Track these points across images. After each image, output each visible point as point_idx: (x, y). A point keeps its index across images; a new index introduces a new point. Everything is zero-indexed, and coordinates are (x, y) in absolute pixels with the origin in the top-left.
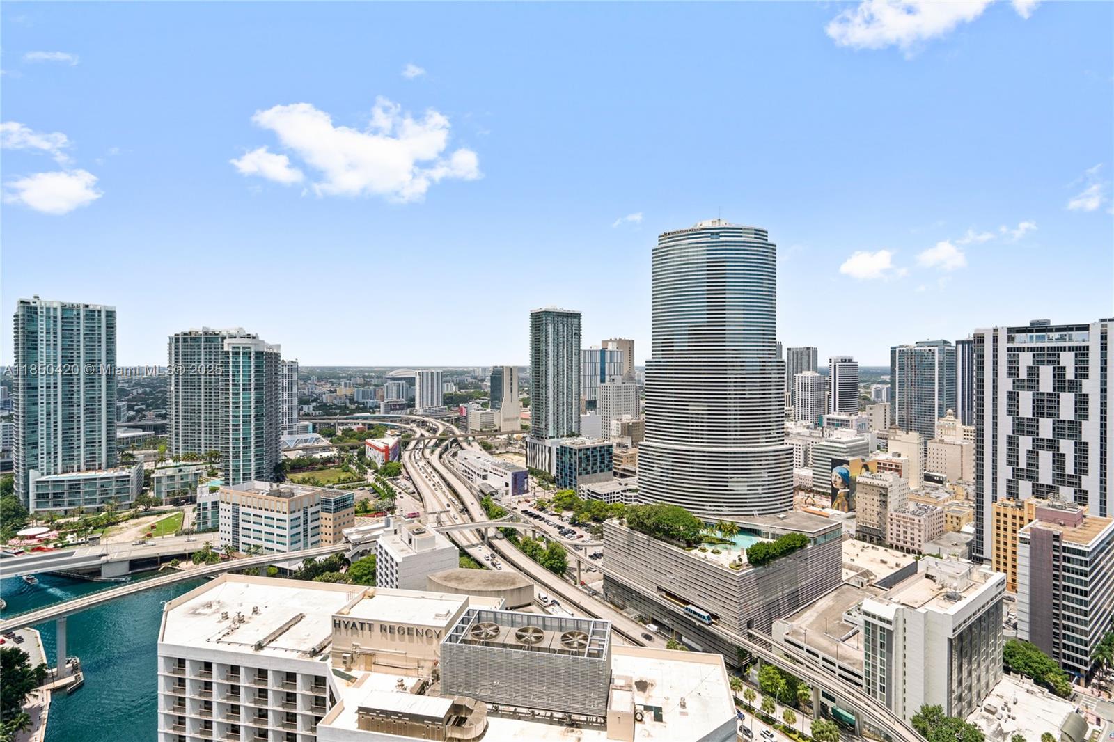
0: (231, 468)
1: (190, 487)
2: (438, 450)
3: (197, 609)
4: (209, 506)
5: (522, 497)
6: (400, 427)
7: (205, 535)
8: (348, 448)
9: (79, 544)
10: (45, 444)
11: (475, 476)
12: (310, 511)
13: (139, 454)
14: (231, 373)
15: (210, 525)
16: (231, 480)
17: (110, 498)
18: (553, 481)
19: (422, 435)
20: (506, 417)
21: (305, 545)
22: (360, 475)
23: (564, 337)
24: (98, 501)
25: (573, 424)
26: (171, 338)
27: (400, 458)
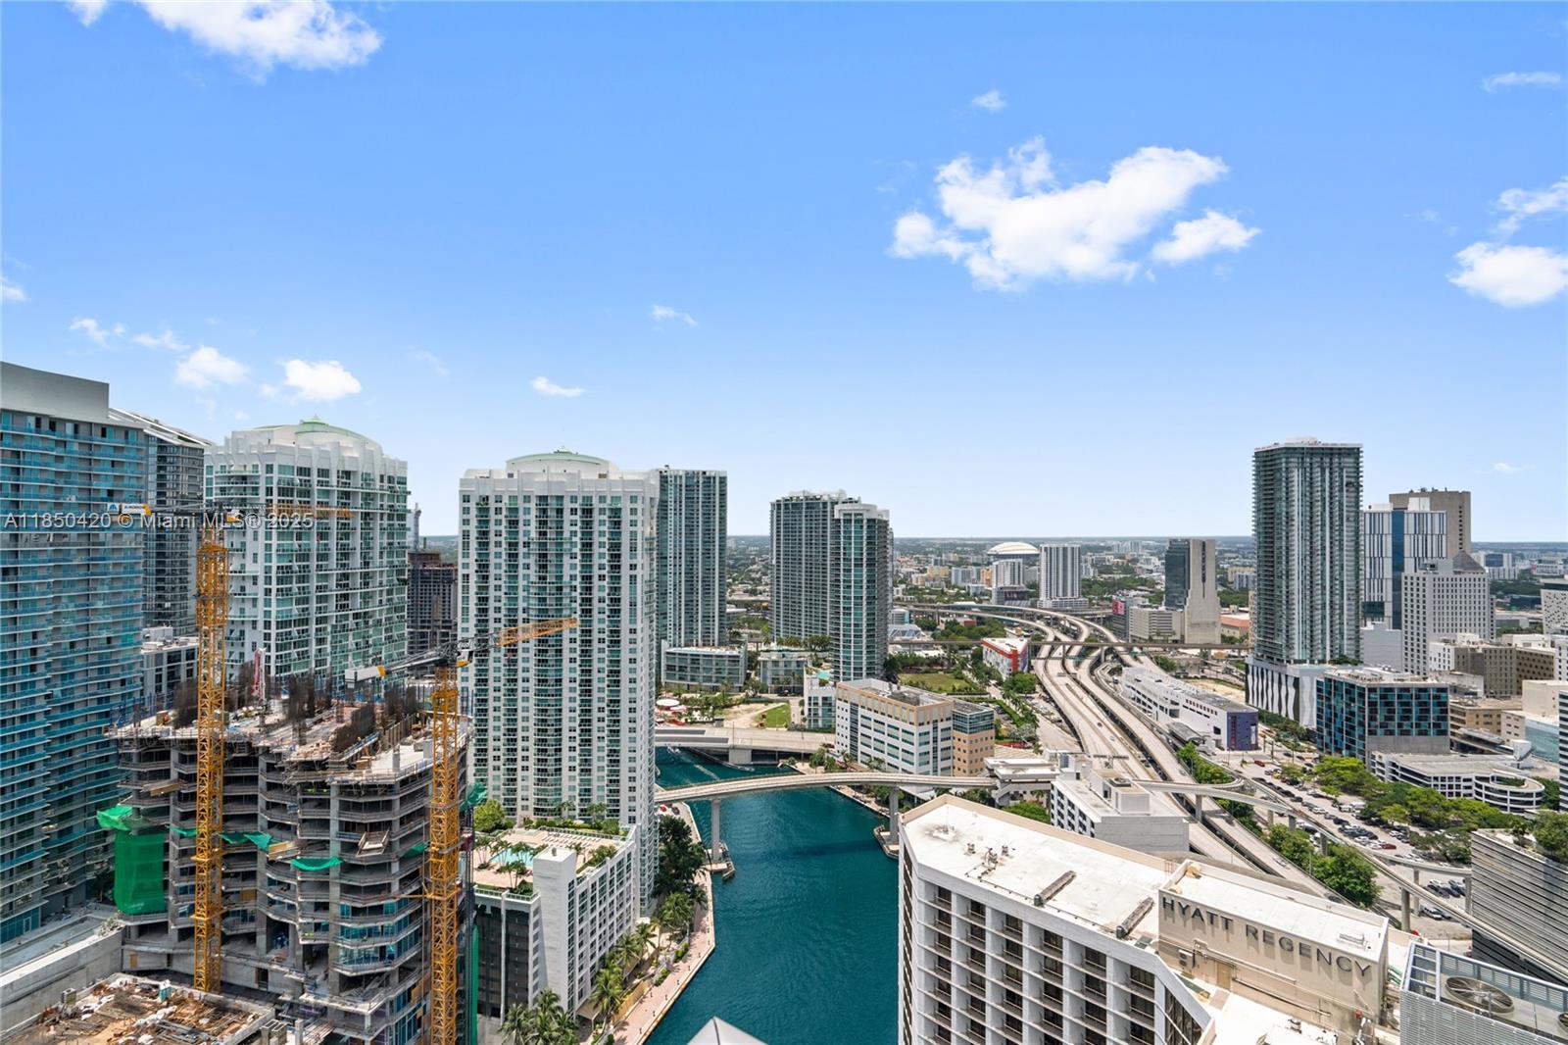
0: (841, 660)
1: (794, 676)
2: (1087, 663)
3: (932, 831)
4: (820, 701)
5: (1249, 755)
6: (1022, 625)
7: (817, 735)
8: (956, 648)
9: (704, 723)
10: (672, 615)
11: (1155, 709)
12: (941, 726)
13: (745, 632)
14: (842, 545)
15: (820, 724)
16: (841, 673)
17: (724, 678)
18: (1308, 736)
19: (1056, 639)
20: (1195, 620)
21: (935, 771)
22: (979, 686)
23: (1324, 490)
24: (714, 679)
25: (1345, 642)
26: (773, 505)
27: (1031, 668)
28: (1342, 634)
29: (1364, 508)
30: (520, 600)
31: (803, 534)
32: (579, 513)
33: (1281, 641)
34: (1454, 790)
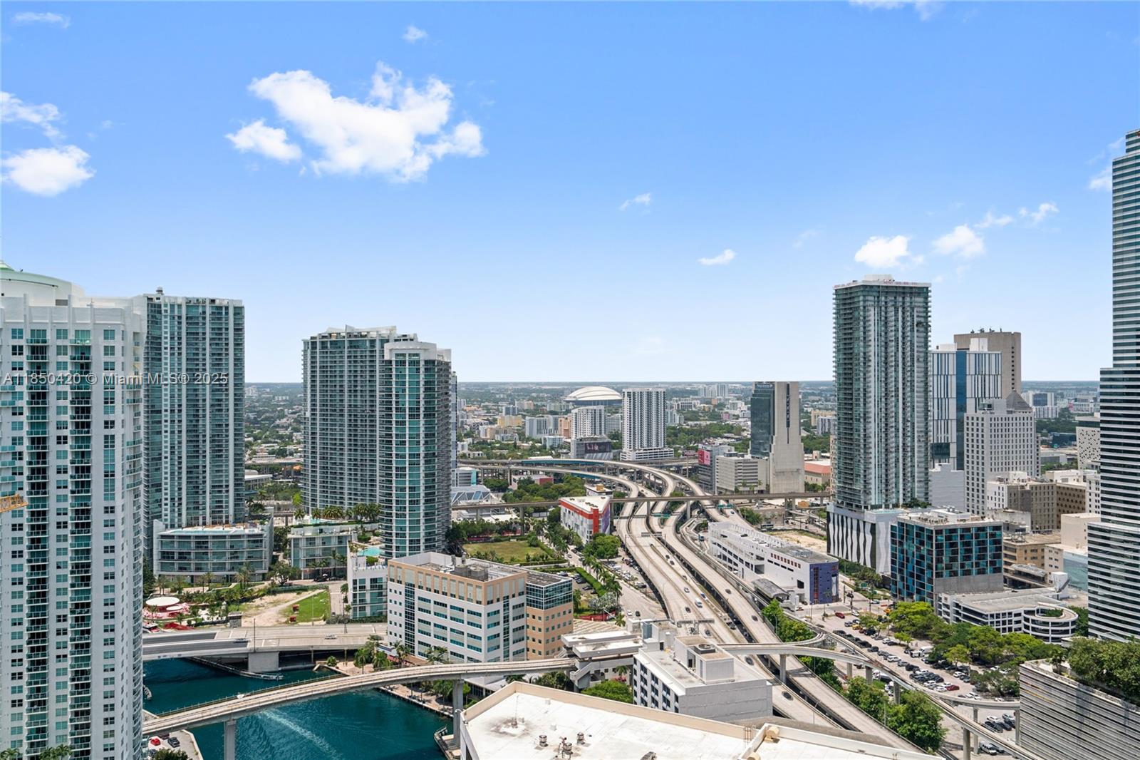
0: (394, 531)
1: (334, 555)
2: (672, 520)
3: (499, 727)
4: (368, 584)
5: (830, 607)
6: (603, 480)
7: (363, 626)
8: (531, 510)
9: (214, 623)
10: (168, 486)
11: (741, 566)
12: (513, 602)
13: (270, 504)
14: (394, 393)
15: (368, 612)
16: (394, 548)
17: (241, 564)
18: (883, 583)
19: (640, 494)
20: (779, 468)
21: (506, 656)
22: (556, 553)
23: (897, 330)
24: (228, 566)
25: (916, 484)
26: (306, 343)
27: (613, 529)
28: (913, 476)
29: (932, 348)
31: (346, 379)
32: (26, 352)
33: (859, 486)
34: (1007, 626)
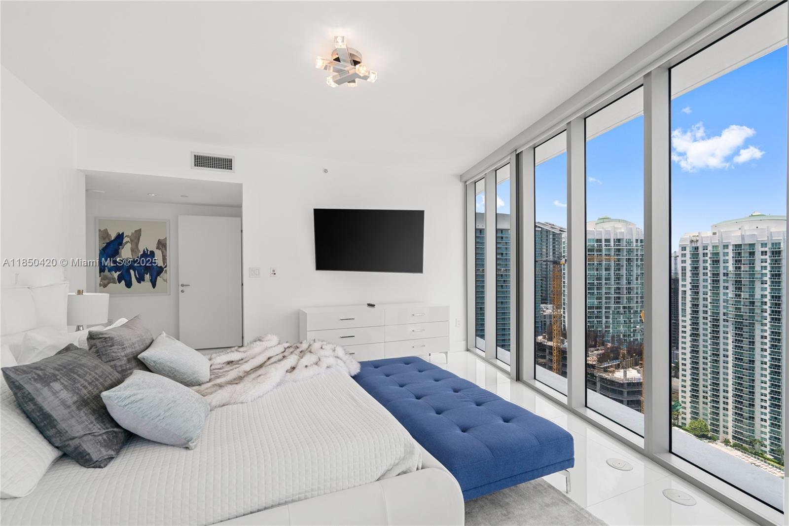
30: (721, 308)
32: (768, 254)
